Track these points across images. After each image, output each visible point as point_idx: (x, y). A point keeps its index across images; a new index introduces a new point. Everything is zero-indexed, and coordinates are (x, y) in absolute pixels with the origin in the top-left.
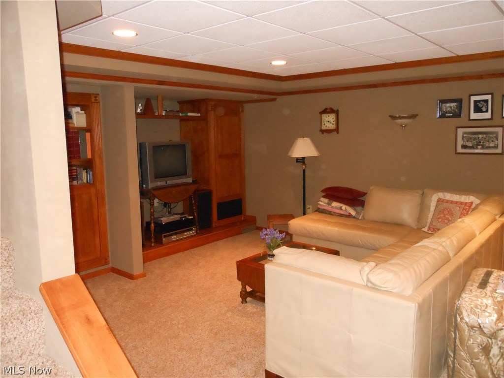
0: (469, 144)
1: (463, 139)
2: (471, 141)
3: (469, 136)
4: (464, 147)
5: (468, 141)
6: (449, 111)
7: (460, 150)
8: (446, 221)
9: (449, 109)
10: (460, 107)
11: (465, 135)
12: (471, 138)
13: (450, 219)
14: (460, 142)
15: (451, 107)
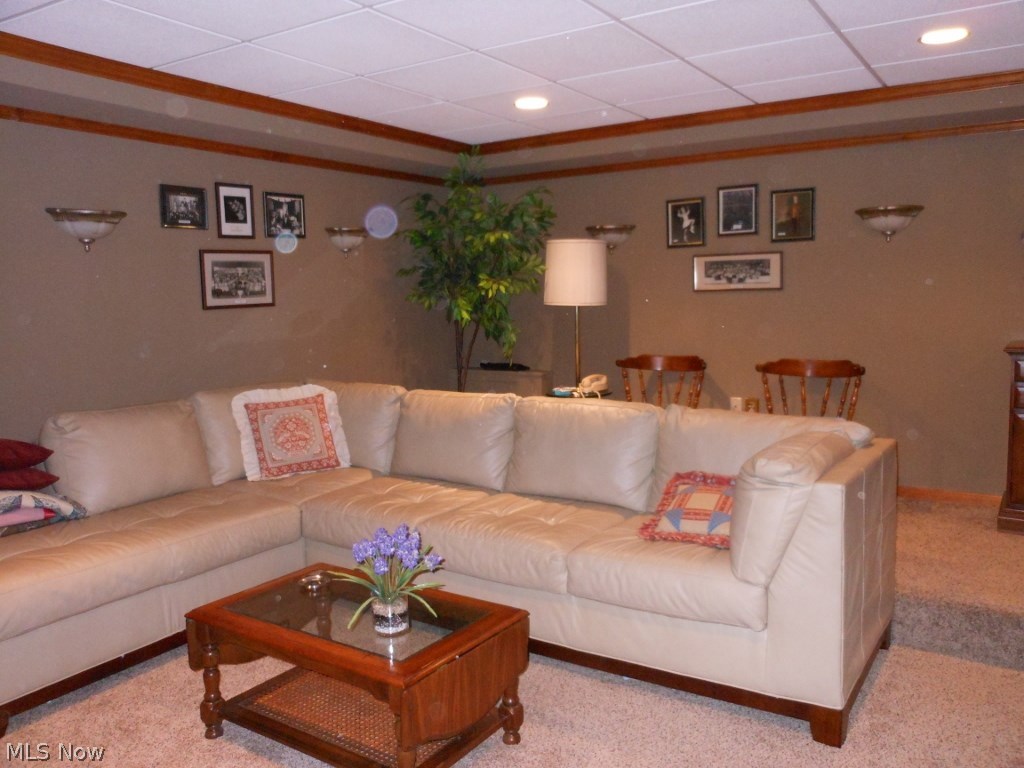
0: (225, 288)
1: (213, 277)
2: (227, 281)
3: (222, 269)
4: (217, 293)
5: (221, 281)
6: (182, 213)
7: (211, 301)
8: (301, 443)
9: (183, 209)
10: (201, 204)
11: (216, 269)
12: (226, 276)
13: (307, 436)
14: (210, 285)
15: (186, 205)
